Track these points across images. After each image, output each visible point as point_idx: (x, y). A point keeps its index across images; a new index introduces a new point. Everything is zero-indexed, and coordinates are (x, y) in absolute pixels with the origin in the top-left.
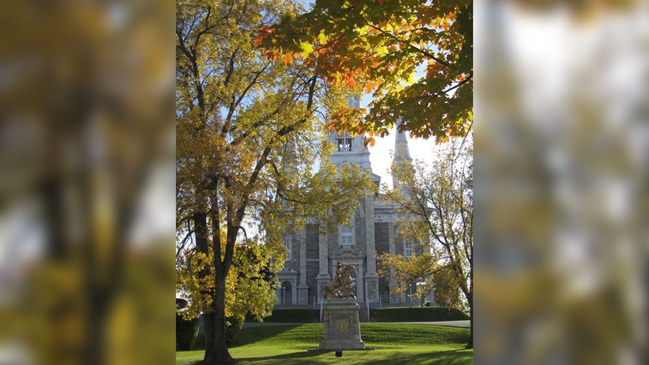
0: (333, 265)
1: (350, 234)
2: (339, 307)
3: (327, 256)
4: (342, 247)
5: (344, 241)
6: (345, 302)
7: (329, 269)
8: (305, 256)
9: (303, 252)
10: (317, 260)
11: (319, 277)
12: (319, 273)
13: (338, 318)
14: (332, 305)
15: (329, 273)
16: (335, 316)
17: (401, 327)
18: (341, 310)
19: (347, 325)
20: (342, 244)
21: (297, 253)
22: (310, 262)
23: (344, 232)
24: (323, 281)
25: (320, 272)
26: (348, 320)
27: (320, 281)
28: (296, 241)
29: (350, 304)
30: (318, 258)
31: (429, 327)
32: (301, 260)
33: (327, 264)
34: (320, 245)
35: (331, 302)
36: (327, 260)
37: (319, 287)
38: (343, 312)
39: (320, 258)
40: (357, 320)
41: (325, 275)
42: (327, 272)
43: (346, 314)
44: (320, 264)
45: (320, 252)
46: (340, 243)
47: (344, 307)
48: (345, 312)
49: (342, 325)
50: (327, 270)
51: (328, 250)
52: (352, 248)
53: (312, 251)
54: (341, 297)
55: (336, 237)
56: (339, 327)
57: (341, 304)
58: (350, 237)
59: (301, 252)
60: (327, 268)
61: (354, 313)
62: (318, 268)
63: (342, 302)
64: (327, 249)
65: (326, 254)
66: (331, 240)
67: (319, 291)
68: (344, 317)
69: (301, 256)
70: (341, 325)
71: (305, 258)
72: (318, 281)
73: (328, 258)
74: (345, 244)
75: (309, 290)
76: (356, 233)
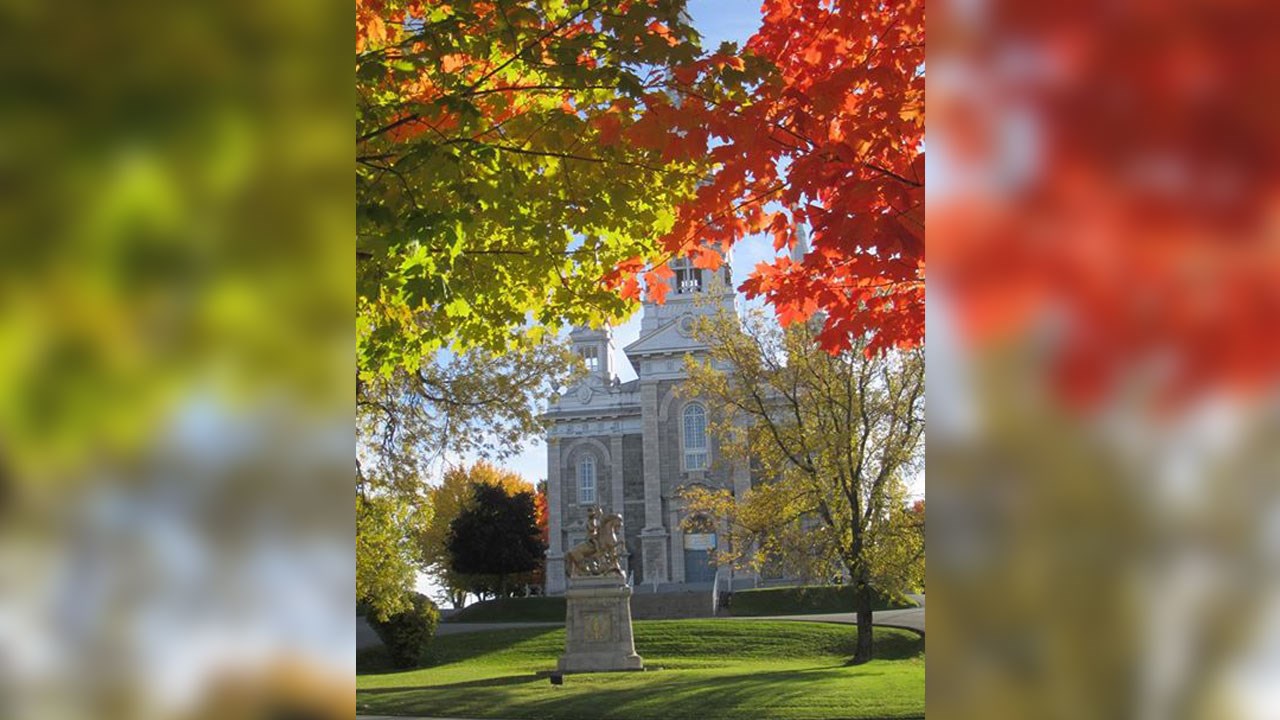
0: (671, 509)
1: (702, 451)
2: (591, 592)
3: (659, 493)
4: (686, 475)
5: (691, 464)
6: (603, 582)
7: (663, 519)
8: (622, 495)
9: (618, 487)
10: (642, 501)
11: (644, 533)
12: (644, 526)
13: (592, 612)
14: (578, 587)
15: (664, 525)
16: (584, 609)
17: (748, 626)
18: (595, 597)
19: (606, 624)
20: (687, 470)
21: (607, 490)
22: (631, 506)
23: (690, 446)
24: (653, 541)
25: (647, 525)
26: (608, 616)
27: (647, 541)
28: (604, 467)
29: (613, 586)
30: (642, 497)
31: (798, 625)
32: (614, 502)
33: (660, 509)
34: (645, 474)
35: (577, 583)
36: (659, 500)
37: (644, 553)
38: (600, 601)
39: (647, 497)
40: (627, 616)
41: (657, 529)
42: (659, 524)
43: (605, 604)
44: (647, 508)
45: (646, 485)
46: (684, 467)
47: (600, 591)
48: (603, 601)
49: (598, 624)
50: (660, 520)
51: (661, 482)
52: (706, 477)
53: (634, 484)
54: (595, 574)
55: (676, 456)
56: (593, 628)
57: (596, 587)
58: (701, 455)
59: (614, 488)
60: (660, 516)
61: (619, 603)
62: (643, 516)
63: (597, 582)
64: (659, 481)
65: (658, 489)
66: (666, 463)
67: (644, 561)
68: (600, 609)
69: (614, 495)
70: (596, 624)
71: (622, 499)
72: (643, 541)
73: (662, 498)
74: (693, 470)
75: (630, 558)
76: (713, 449)
